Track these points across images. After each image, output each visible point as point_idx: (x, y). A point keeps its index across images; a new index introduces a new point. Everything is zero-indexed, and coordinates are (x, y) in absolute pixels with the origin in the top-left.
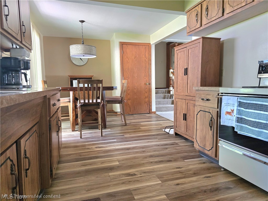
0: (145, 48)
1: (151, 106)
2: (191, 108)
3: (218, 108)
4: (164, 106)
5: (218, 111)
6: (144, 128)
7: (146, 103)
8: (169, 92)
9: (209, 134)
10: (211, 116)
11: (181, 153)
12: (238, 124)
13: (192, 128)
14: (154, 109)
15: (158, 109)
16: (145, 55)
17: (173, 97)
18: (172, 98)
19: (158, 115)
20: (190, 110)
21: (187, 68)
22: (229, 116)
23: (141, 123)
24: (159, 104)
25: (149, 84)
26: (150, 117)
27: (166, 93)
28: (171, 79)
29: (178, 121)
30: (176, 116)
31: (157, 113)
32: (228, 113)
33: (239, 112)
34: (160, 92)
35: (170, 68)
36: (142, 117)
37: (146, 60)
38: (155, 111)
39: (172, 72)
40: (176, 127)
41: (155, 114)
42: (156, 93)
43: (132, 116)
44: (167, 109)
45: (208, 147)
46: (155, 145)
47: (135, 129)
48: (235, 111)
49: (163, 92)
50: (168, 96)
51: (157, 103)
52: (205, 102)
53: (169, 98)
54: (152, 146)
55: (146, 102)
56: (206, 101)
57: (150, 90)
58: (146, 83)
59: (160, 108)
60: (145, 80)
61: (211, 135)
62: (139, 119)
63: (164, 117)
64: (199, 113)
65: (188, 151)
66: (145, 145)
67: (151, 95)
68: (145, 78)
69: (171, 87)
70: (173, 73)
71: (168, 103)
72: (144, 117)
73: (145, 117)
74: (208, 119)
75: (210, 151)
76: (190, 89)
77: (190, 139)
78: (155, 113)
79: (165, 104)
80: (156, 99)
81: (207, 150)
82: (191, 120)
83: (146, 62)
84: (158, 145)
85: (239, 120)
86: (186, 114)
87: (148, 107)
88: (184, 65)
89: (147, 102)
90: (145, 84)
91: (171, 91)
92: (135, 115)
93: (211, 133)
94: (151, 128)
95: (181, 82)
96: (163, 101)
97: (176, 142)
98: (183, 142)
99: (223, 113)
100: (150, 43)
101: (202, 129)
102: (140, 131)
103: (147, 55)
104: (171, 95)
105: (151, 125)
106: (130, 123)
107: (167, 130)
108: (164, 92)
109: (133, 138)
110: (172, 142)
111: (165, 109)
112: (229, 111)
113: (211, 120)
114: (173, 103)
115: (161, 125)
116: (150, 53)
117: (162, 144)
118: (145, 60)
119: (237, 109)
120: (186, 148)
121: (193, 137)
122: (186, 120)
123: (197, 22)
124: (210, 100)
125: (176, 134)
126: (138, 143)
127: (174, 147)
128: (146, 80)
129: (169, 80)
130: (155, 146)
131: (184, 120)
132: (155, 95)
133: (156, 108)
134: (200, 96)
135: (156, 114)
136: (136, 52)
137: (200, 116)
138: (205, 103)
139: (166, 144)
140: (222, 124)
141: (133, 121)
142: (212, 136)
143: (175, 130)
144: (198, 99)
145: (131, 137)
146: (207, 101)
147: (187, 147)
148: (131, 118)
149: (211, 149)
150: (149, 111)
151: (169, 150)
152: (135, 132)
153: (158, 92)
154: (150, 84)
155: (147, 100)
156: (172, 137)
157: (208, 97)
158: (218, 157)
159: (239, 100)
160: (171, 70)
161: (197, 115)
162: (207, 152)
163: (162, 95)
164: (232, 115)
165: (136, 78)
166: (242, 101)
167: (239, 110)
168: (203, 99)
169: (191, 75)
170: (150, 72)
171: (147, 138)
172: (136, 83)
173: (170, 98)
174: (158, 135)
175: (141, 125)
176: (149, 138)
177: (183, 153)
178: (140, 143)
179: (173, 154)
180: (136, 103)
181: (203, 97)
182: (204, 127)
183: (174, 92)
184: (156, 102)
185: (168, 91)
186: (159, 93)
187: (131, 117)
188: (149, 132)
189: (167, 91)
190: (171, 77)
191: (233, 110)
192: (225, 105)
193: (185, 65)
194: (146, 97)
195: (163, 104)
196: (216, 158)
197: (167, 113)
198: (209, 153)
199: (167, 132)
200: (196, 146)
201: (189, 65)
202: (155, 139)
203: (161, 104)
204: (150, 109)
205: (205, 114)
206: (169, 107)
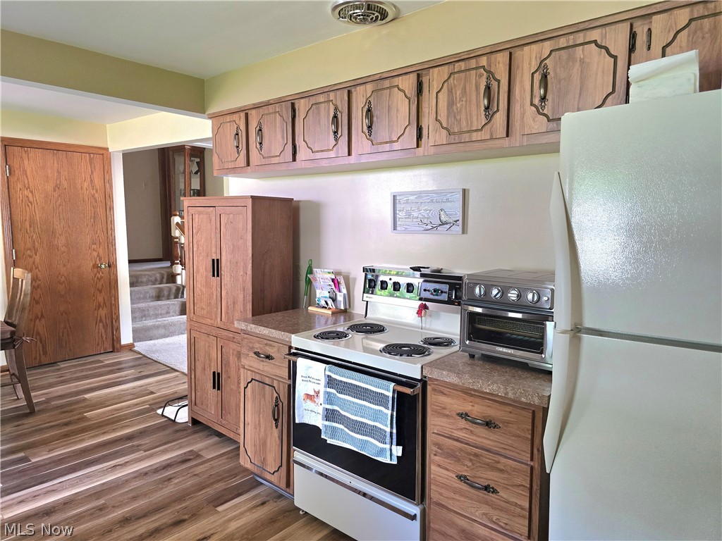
0: (91, 159)
1: (118, 329)
2: (232, 359)
3: (289, 378)
4: (160, 321)
5: (290, 385)
6: (98, 416)
7: (101, 324)
8: (172, 278)
9: (274, 436)
10: (275, 395)
11: (208, 486)
12: (327, 423)
13: (236, 410)
14: (126, 337)
15: (139, 335)
16: (91, 181)
17: (183, 293)
18: (182, 297)
19: (140, 353)
20: (228, 364)
21: (218, 260)
22: (309, 404)
23: (86, 396)
24: (142, 317)
25: (109, 266)
26: (117, 367)
27: (165, 280)
28: (177, 243)
29: (198, 388)
30: (193, 376)
31: (139, 346)
32: (309, 397)
33: (329, 399)
34: (145, 280)
35: (173, 213)
36: (90, 369)
37: (96, 195)
38: (131, 341)
39: (177, 224)
40: (195, 404)
41: (132, 353)
42: (132, 285)
43: (53, 371)
44: (169, 331)
45: (272, 465)
46: (135, 475)
47: (66, 424)
48: (321, 395)
49: (153, 279)
50: (170, 290)
51: (137, 314)
52: (263, 361)
53: (172, 297)
54: (127, 481)
55: (101, 321)
56: (264, 359)
57: (113, 284)
58: (98, 262)
59: (147, 329)
60: (95, 254)
61: (277, 439)
62: (78, 379)
63: (161, 359)
64: (249, 384)
65: (226, 475)
66: (103, 484)
67: (117, 298)
68: (94, 250)
69: (177, 264)
70: (181, 227)
71: (169, 313)
72: (95, 368)
73: (99, 367)
74: (270, 401)
75: (275, 473)
76: (227, 313)
77: (231, 435)
78: (130, 347)
79: (162, 315)
80: (132, 303)
81: (269, 472)
82: (232, 390)
83: (96, 201)
84: (146, 474)
85: (330, 415)
86: (218, 374)
87: (106, 335)
88: (211, 250)
89: (103, 318)
90: (95, 266)
91: (179, 274)
92: (62, 365)
93: (276, 432)
94: (121, 409)
95: (204, 290)
96: (155, 308)
97: (195, 447)
98: (214, 445)
99: (299, 397)
100: (108, 149)
101: (257, 423)
102: (84, 430)
103: (98, 182)
104: (178, 289)
105: (119, 398)
106: (48, 401)
107: (170, 411)
108: (156, 280)
109: (61, 464)
110: (185, 453)
111: (162, 331)
112: (312, 393)
113: (276, 406)
114: (183, 312)
115: (152, 393)
116: (107, 177)
117: (155, 467)
118: (93, 196)
119: (326, 393)
120: (220, 465)
121: (238, 432)
122: (218, 389)
123: (238, 153)
124: (272, 359)
125: (195, 422)
126: (80, 480)
127: (191, 467)
128: (98, 256)
129: (171, 244)
130: (135, 477)
131: (214, 388)
132: (131, 291)
133: (135, 331)
134: (251, 345)
135: (135, 352)
136: (58, 172)
137: (253, 392)
138: (262, 363)
139: (169, 462)
140: (297, 421)
141: (57, 391)
142: (278, 441)
143: (191, 411)
144: (246, 352)
145: (54, 462)
146: (267, 360)
147: (223, 460)
148: (51, 380)
149: (278, 470)
150: (113, 344)
151: (176, 484)
152: (66, 435)
153: (140, 280)
154: (112, 266)
155: (103, 312)
156: (185, 432)
157: (271, 351)
158: (291, 488)
159: (328, 373)
160: (176, 219)
161: (245, 388)
162: (268, 476)
163: (150, 289)
164: (317, 402)
165: (63, 249)
166: (334, 376)
167: (329, 394)
168: (257, 354)
169: (228, 279)
170: (110, 232)
171: (110, 454)
172: (64, 265)
173: (176, 297)
174: (142, 433)
175: (88, 403)
176: (116, 452)
177: (213, 484)
178: (88, 476)
179: (187, 495)
180: (65, 328)
181: (258, 347)
182: (261, 420)
183: (186, 279)
184: (133, 312)
185: (168, 276)
186: (141, 282)
187: (50, 376)
188: (114, 426)
189: (165, 277)
190: (177, 238)
191: (319, 392)
192: (303, 378)
193: (214, 250)
194: (100, 306)
195: (156, 316)
196: (288, 490)
197: (168, 344)
198: (273, 478)
199: (169, 419)
200: (244, 462)
201: (223, 254)
202: (133, 452)
203: (149, 316)
204: (115, 338)
205: (264, 388)
206: (172, 324)
